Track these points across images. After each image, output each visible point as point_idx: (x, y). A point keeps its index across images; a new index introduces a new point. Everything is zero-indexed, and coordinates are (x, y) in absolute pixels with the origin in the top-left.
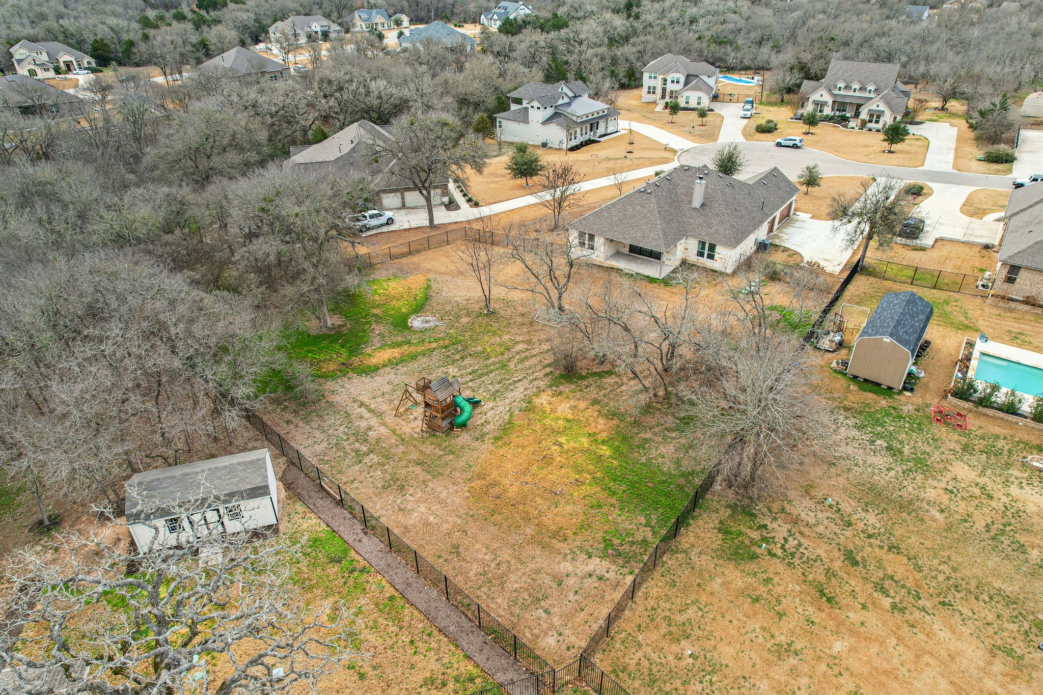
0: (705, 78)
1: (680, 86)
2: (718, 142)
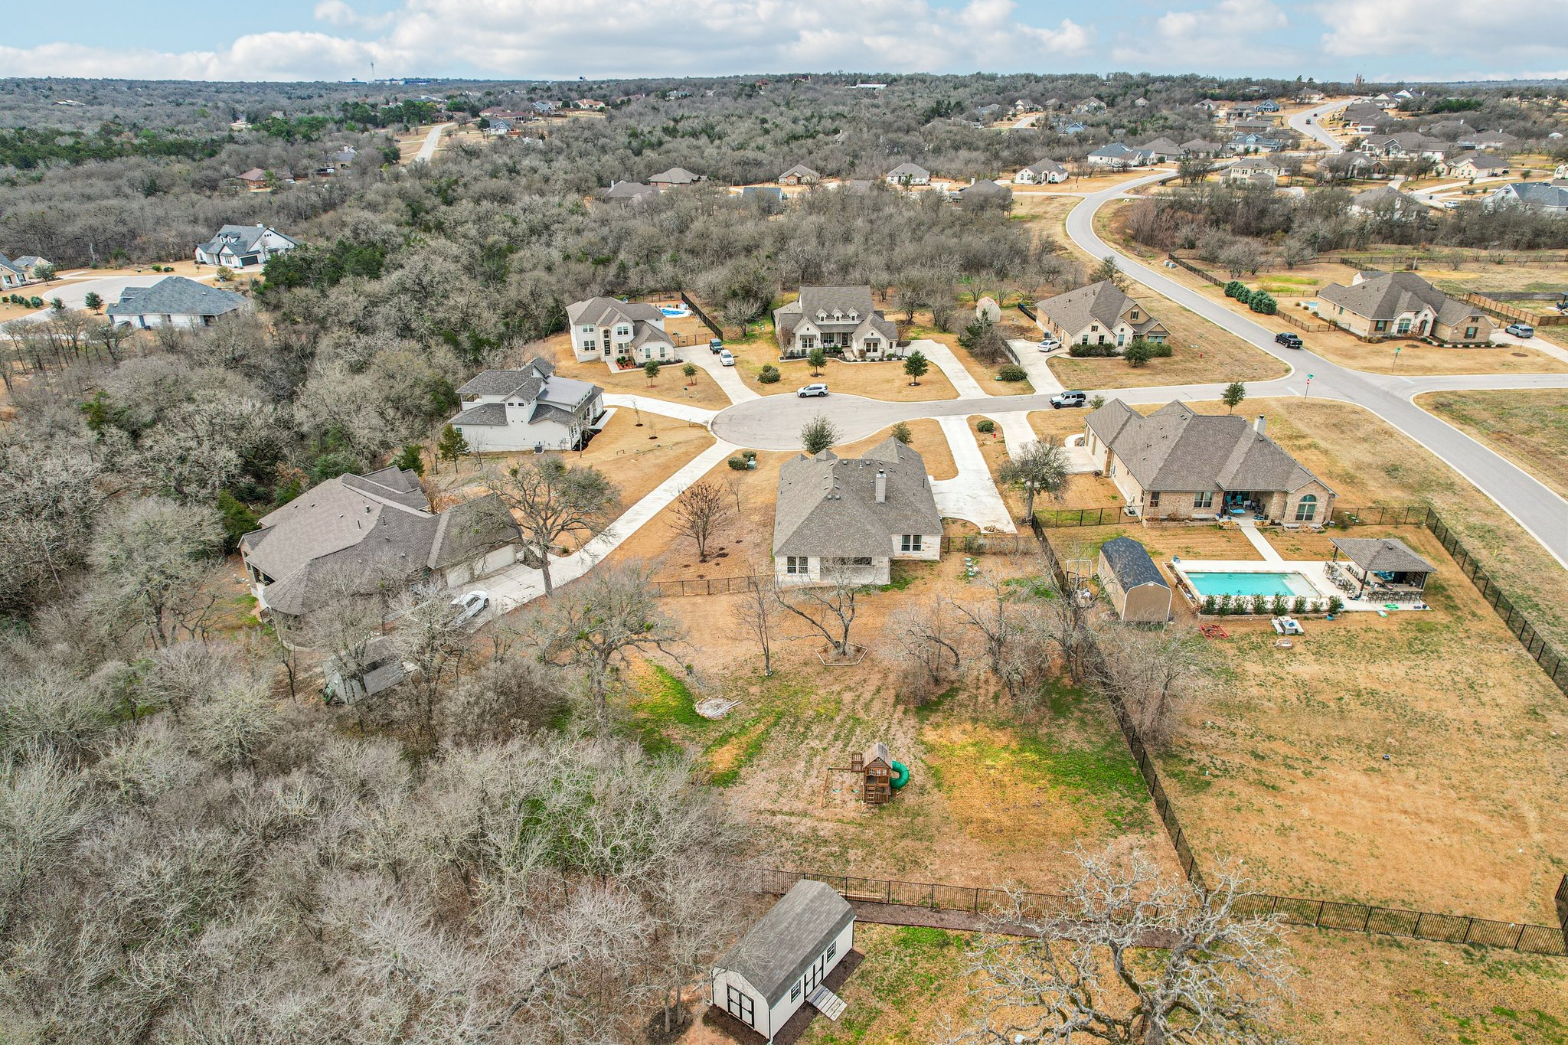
0: (653, 322)
1: (631, 336)
2: (734, 403)
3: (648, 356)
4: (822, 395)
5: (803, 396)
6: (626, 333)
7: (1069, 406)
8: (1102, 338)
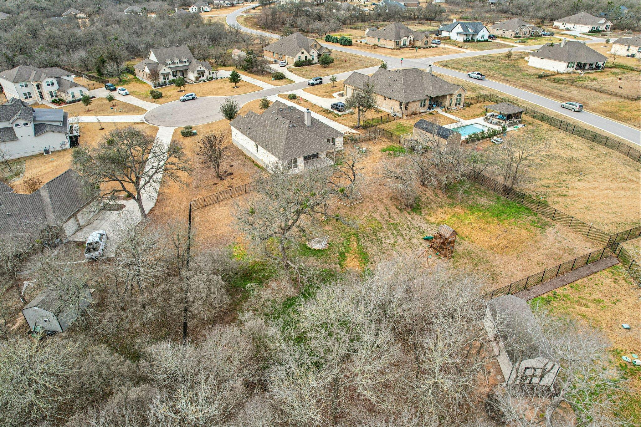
0: (65, 78)
1: (56, 86)
2: (149, 110)
3: (73, 96)
4: (194, 98)
5: (184, 100)
6: (53, 84)
7: (317, 84)
8: (306, 57)
